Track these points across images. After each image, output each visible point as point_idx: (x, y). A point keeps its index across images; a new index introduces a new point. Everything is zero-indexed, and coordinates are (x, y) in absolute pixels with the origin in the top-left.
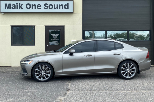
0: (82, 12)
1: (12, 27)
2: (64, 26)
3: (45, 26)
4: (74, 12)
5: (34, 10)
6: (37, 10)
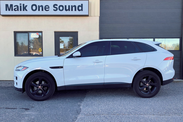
0: (99, 15)
1: (16, 33)
2: (77, 32)
3: (55, 32)
4: (90, 15)
6: (44, 13)
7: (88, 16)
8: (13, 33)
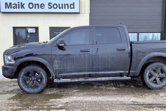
0: (89, 13)
1: (14, 28)
3: (50, 28)
4: (81, 13)
5: (37, 10)
7: (79, 13)
8: (12, 29)
